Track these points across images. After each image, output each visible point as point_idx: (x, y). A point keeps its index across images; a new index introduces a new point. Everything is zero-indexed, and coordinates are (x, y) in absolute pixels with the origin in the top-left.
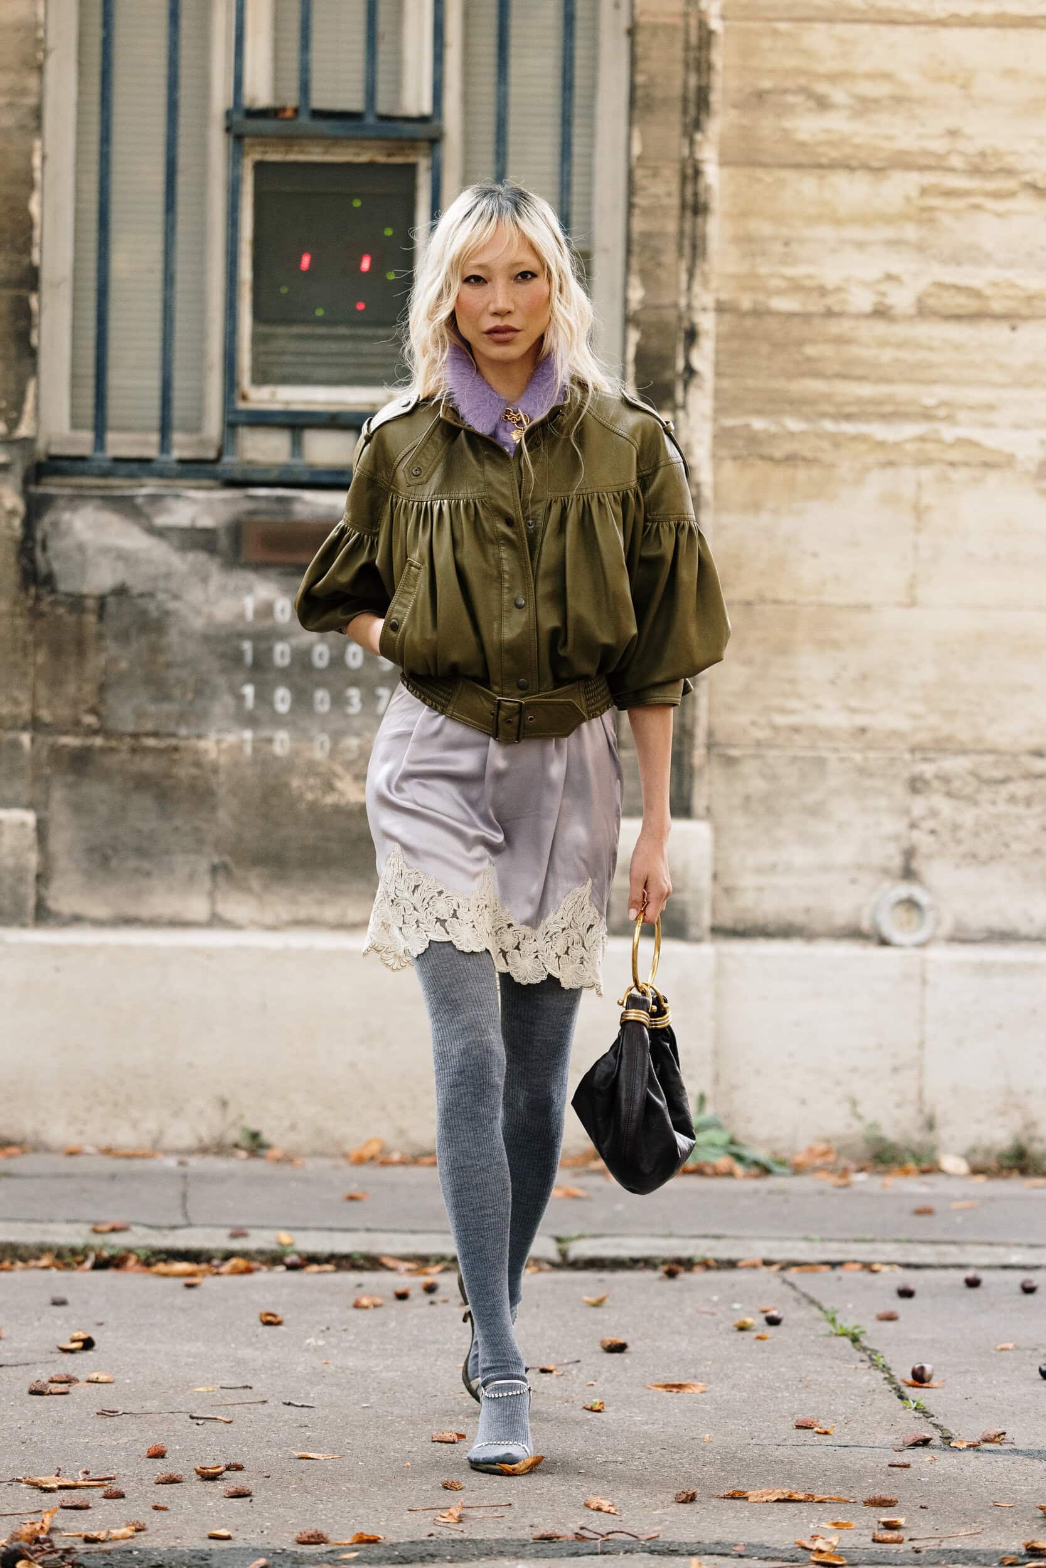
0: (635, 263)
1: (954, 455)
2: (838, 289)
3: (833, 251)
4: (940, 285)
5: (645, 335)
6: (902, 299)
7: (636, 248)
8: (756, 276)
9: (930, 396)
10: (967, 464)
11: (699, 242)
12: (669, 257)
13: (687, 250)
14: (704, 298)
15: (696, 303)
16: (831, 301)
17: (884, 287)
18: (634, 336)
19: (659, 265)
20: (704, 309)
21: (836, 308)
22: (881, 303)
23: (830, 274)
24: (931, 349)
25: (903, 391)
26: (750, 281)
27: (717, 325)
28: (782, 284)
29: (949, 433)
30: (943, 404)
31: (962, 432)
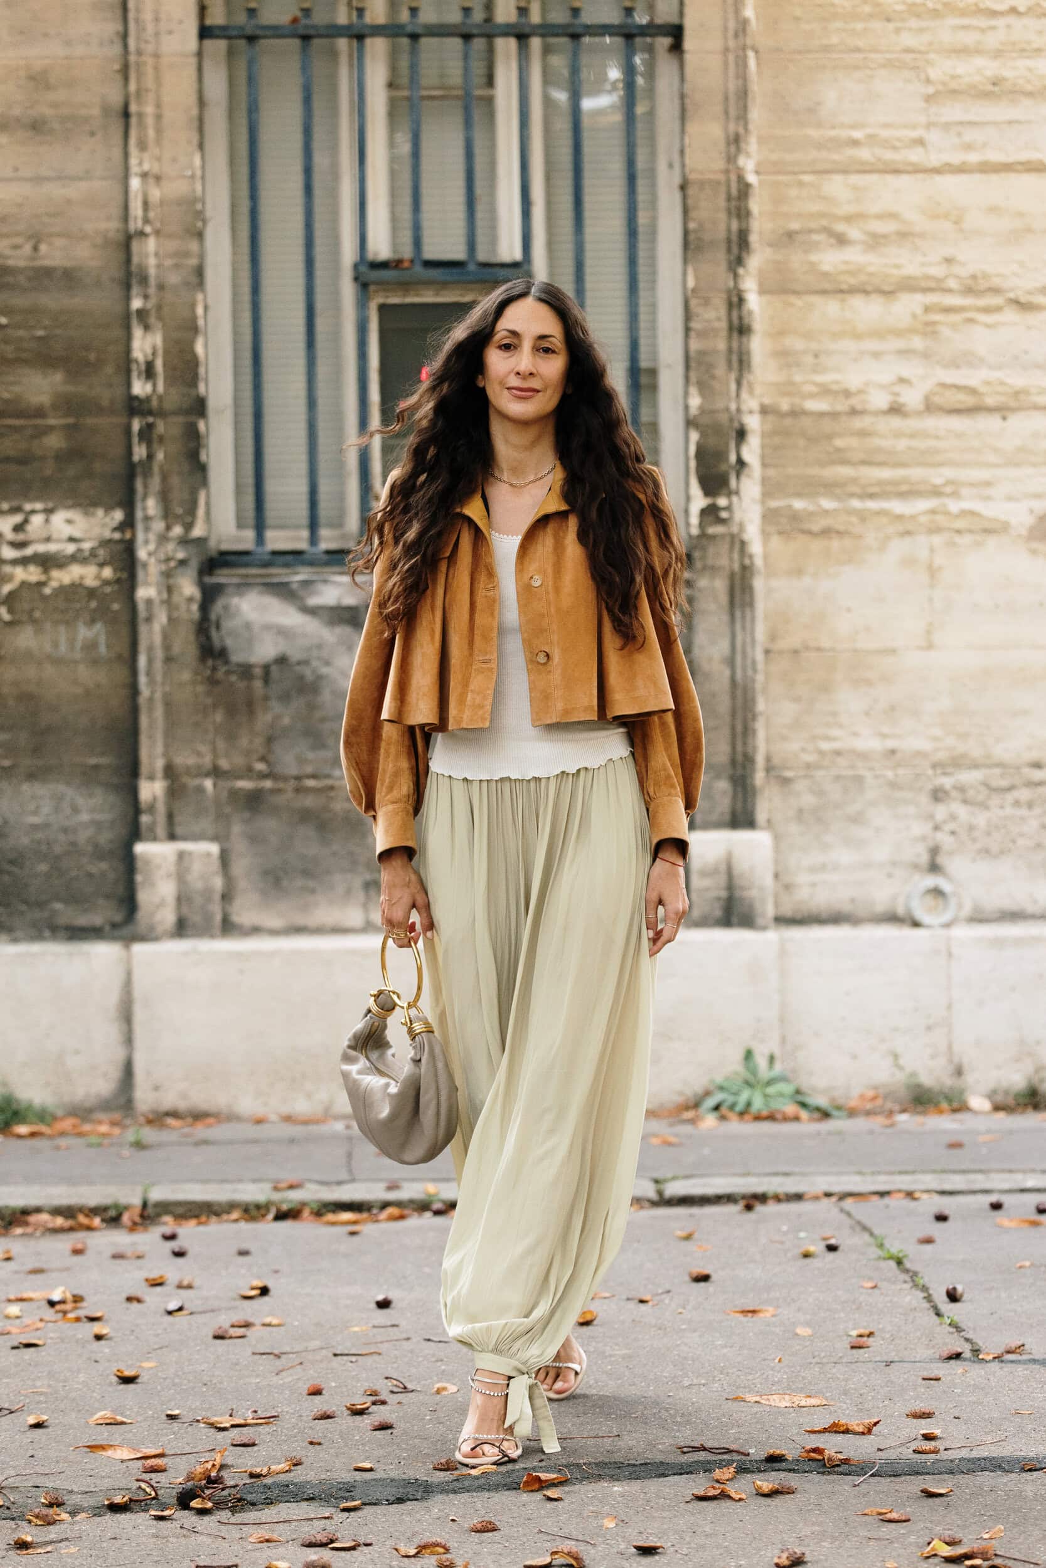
0: (693, 376)
1: (960, 524)
2: (860, 392)
3: (855, 360)
4: (943, 385)
5: (703, 435)
6: (912, 398)
7: (693, 364)
8: (791, 383)
9: (937, 477)
10: (970, 531)
11: (745, 358)
12: (720, 370)
13: (735, 364)
14: (750, 402)
15: (744, 407)
16: (854, 401)
17: (897, 389)
18: (694, 436)
19: (713, 377)
20: (751, 412)
21: (859, 407)
22: (895, 402)
23: (853, 379)
24: (937, 437)
25: (916, 473)
26: (788, 388)
27: (763, 423)
28: (814, 389)
29: (954, 506)
30: (949, 482)
31: (966, 505)
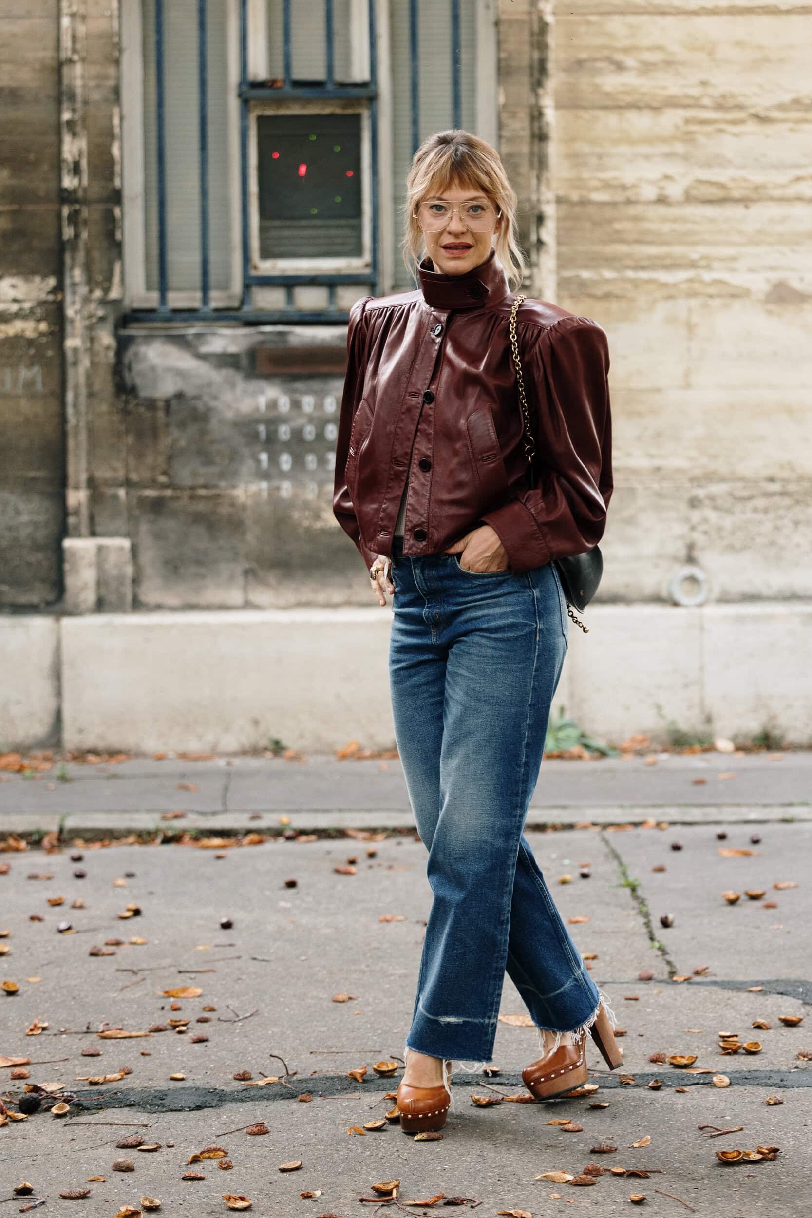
1: (712, 290)
2: (634, 186)
3: (630, 161)
4: (700, 182)
6: (675, 191)
8: (580, 179)
9: (695, 253)
10: (719, 296)
11: (543, 159)
12: (524, 169)
13: (536, 164)
14: (548, 195)
15: (543, 198)
16: (630, 194)
17: (663, 183)
19: (519, 174)
20: (548, 202)
21: (633, 198)
22: (662, 194)
23: (628, 176)
24: (694, 222)
25: (677, 250)
26: (577, 183)
27: (557, 211)
28: (598, 184)
29: (707, 276)
30: (703, 258)
31: (716, 275)
